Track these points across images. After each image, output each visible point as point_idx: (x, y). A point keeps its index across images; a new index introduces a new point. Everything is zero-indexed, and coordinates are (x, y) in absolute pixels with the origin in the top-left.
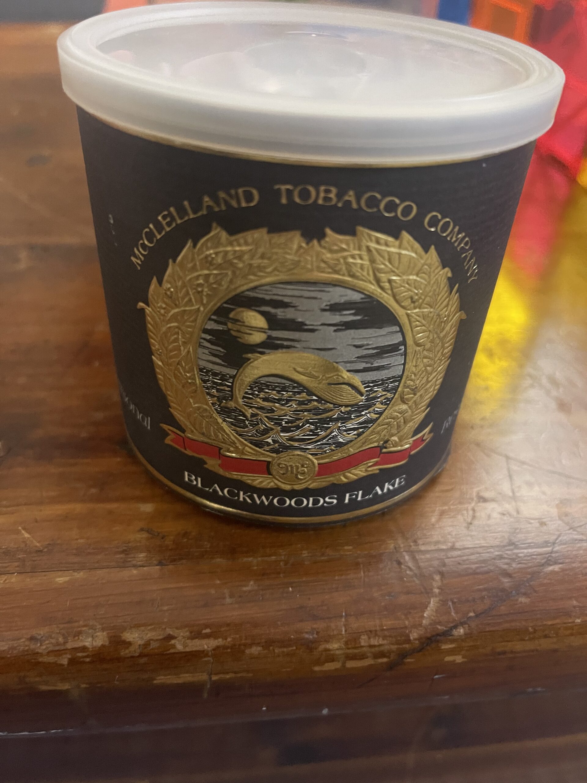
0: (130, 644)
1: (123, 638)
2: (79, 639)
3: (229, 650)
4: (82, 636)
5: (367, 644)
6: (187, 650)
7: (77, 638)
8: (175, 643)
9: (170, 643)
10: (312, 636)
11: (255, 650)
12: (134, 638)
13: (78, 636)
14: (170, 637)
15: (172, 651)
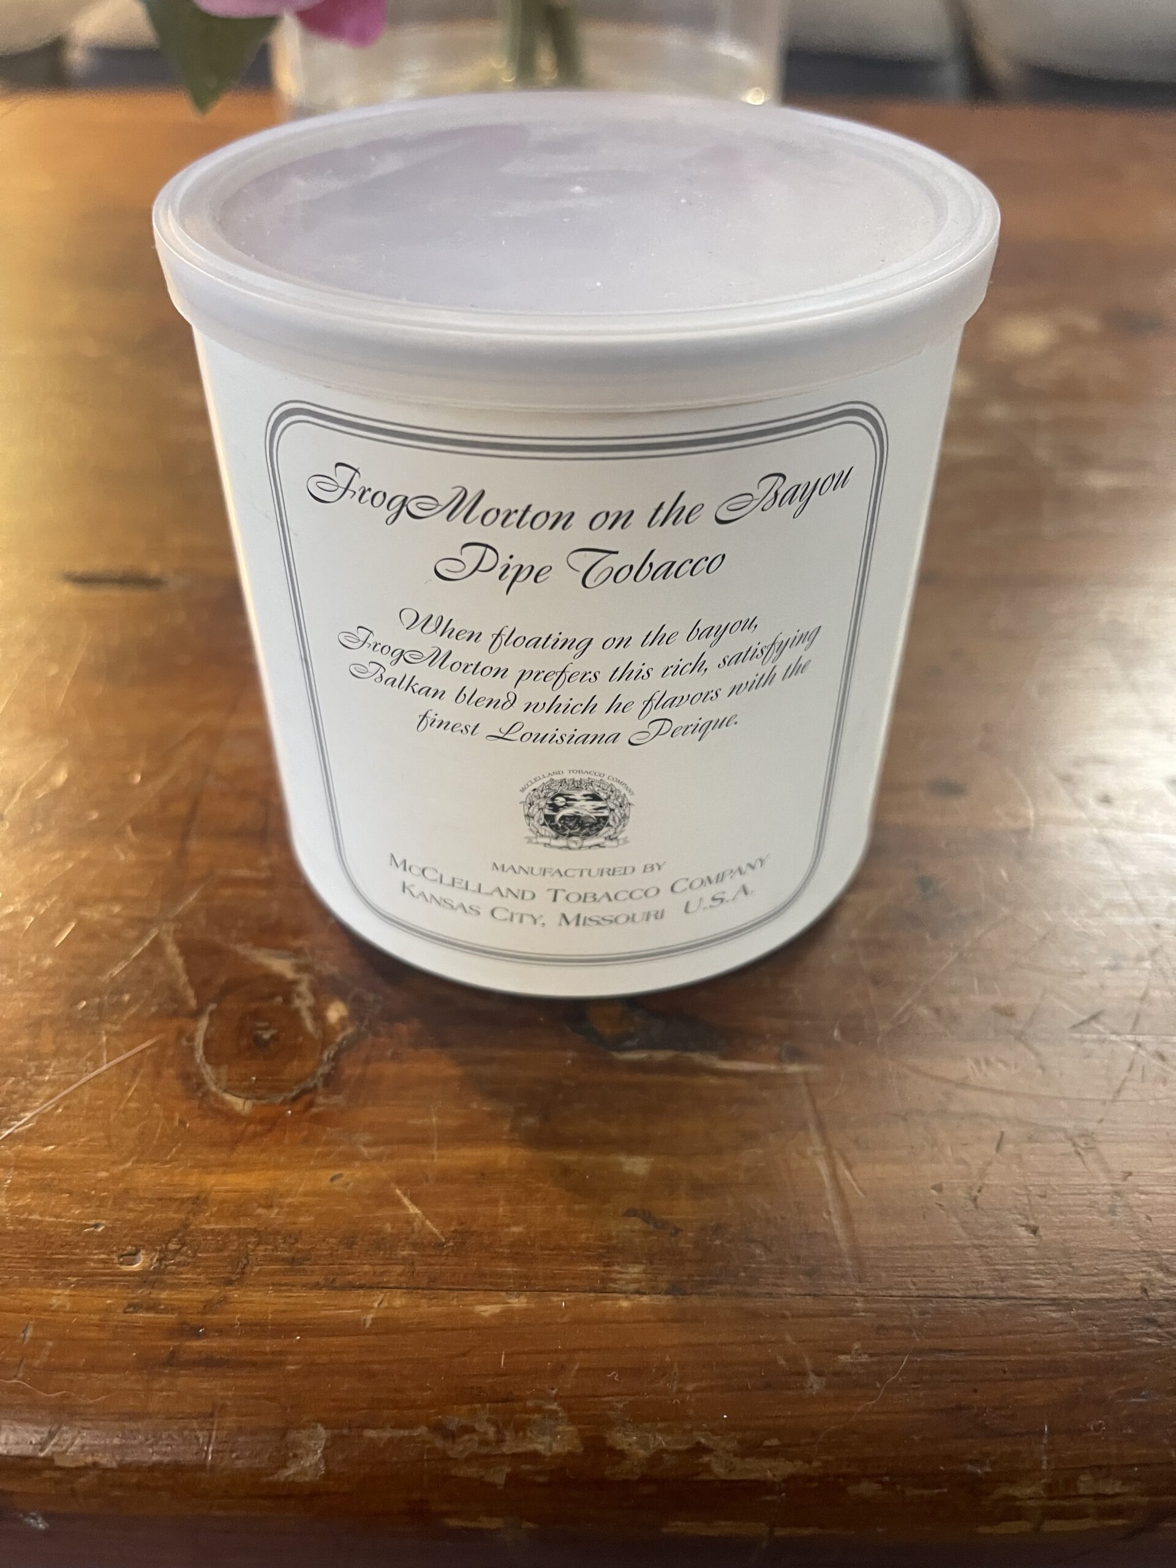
0: (622, 1455)
1: (610, 1442)
2: (525, 1435)
3: (815, 1485)
4: (531, 1432)
5: (1092, 1492)
6: (734, 1477)
7: (521, 1434)
8: (710, 1461)
9: (700, 1460)
10: (981, 1469)
11: (867, 1488)
12: (630, 1444)
13: (524, 1430)
14: (700, 1449)
15: (705, 1477)
